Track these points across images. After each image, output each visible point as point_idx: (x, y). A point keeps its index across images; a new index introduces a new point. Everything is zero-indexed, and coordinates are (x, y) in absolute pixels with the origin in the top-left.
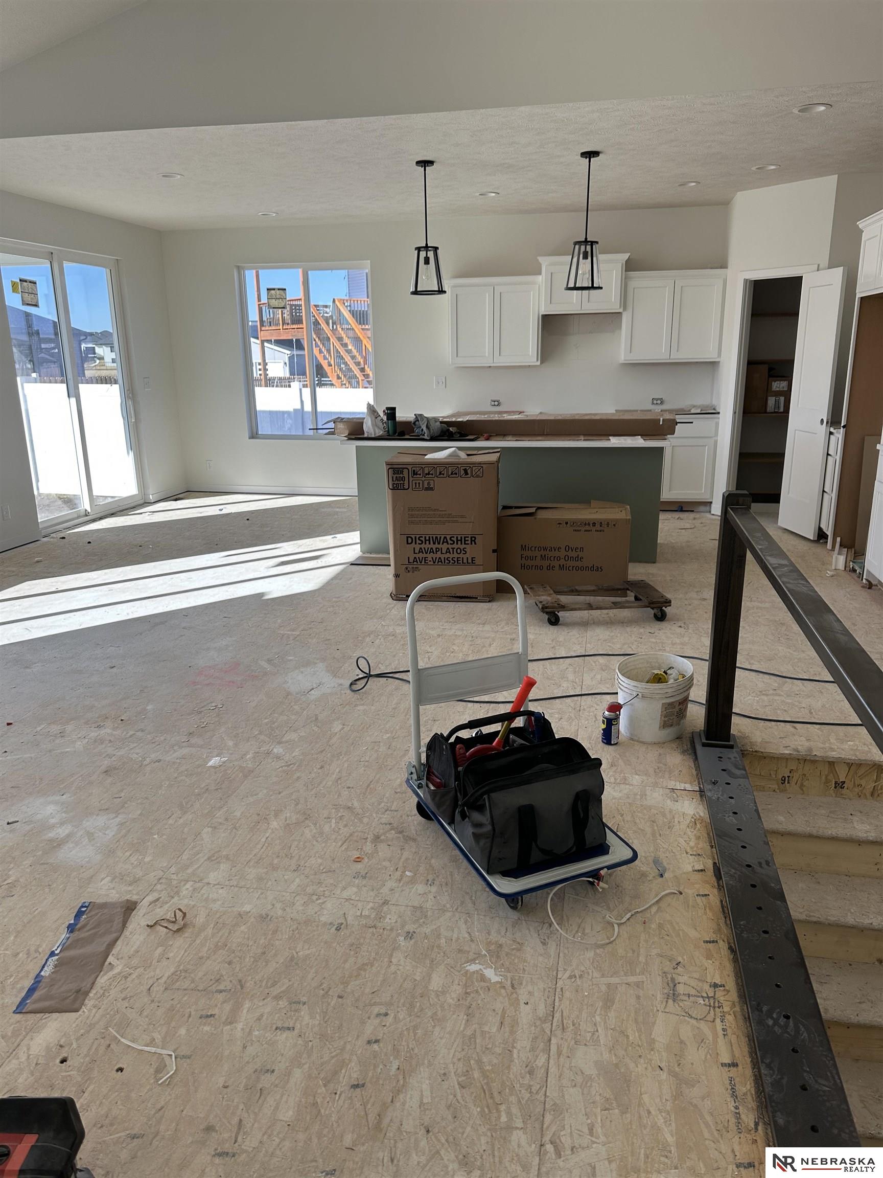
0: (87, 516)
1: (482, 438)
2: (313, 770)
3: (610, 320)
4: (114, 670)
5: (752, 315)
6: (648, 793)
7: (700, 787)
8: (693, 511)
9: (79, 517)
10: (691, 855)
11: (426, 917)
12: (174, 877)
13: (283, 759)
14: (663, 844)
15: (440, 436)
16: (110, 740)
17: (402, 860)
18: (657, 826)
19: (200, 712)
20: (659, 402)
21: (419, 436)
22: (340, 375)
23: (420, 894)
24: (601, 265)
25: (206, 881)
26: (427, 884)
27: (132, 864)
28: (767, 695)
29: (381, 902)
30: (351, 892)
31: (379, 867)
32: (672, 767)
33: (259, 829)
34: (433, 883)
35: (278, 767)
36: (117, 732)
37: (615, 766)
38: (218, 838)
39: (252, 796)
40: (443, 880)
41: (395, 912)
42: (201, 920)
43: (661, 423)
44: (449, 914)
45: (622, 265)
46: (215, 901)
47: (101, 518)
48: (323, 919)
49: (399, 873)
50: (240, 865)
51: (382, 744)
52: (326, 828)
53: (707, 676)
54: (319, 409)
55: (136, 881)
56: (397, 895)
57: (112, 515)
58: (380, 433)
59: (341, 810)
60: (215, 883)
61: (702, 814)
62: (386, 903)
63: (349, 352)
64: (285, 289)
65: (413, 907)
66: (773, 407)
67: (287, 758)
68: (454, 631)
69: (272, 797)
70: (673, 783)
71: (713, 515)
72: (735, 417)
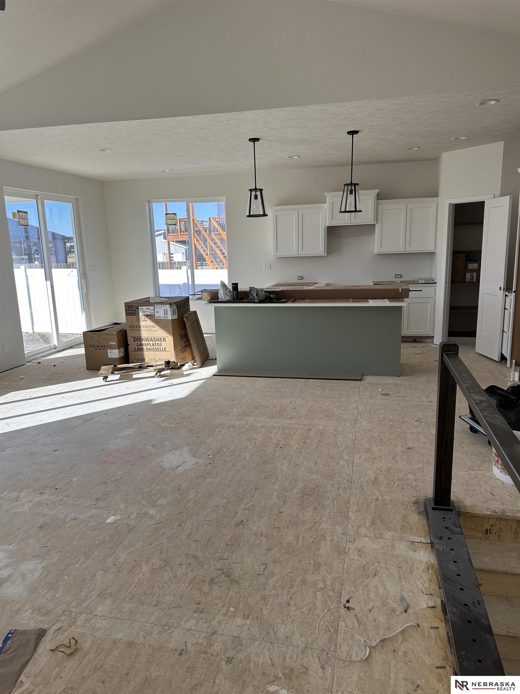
0: (55, 348)
1: (290, 301)
2: (174, 527)
3: (369, 229)
4: (57, 453)
5: (455, 224)
6: (396, 545)
7: (431, 540)
8: (422, 342)
9: (50, 349)
10: (426, 594)
11: (242, 645)
12: (74, 610)
13: (155, 519)
14: (406, 586)
15: (265, 300)
16: (47, 504)
17: (228, 598)
18: (402, 571)
19: (106, 483)
20: (399, 276)
21: (252, 300)
22: (213, 260)
23: (239, 626)
24: (361, 197)
25: (94, 613)
26: (244, 618)
27: (47, 599)
28: (473, 470)
29: (212, 632)
30: (191, 624)
31: (212, 603)
32: (412, 525)
33: (134, 572)
34: (248, 617)
35: (151, 525)
36: (52, 498)
37: (374, 524)
38: (107, 580)
39: (132, 546)
40: (255, 615)
41: (221, 641)
42: (88, 645)
43: (400, 291)
44: (257, 643)
45: (375, 196)
46: (99, 629)
47: (64, 350)
48: (171, 645)
49: (225, 609)
50: (118, 601)
51: (220, 507)
52: (179, 573)
53: (434, 456)
54: (196, 282)
55: (49, 612)
56: (223, 626)
57: (71, 347)
58: (228, 298)
59: (190, 559)
60: (101, 615)
61: (433, 562)
62: (215, 633)
63: (218, 247)
64: (176, 214)
65: (233, 636)
66: (470, 279)
67: (158, 518)
68: (272, 423)
69: (145, 548)
70: (413, 537)
71: (435, 344)
72: (446, 285)
